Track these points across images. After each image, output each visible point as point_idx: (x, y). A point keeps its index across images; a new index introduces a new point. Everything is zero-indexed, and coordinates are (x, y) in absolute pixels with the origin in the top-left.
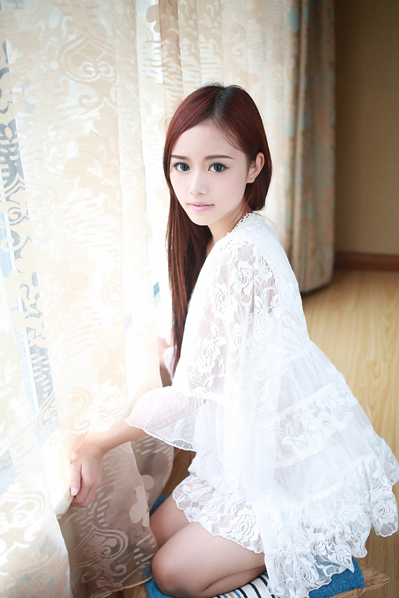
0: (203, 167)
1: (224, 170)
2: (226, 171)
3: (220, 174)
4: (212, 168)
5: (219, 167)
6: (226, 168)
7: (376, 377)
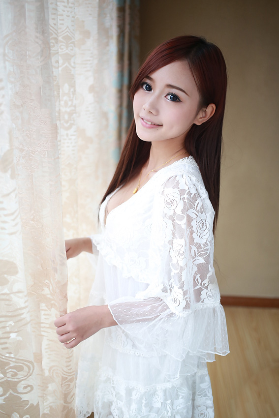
6: (180, 100)
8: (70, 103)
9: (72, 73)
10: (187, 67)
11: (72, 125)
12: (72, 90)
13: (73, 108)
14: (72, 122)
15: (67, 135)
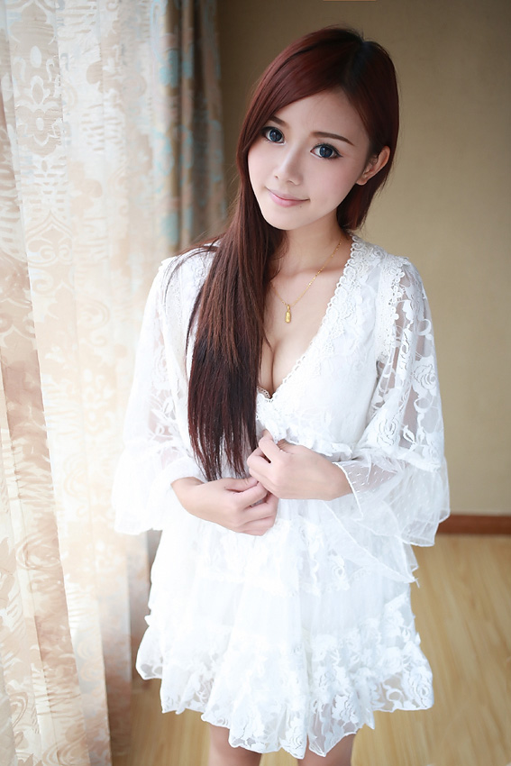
8: (47, 93)
9: (48, 22)
10: (345, 101)
11: (55, 142)
12: (50, 61)
13: (54, 104)
14: (55, 136)
15: (44, 166)
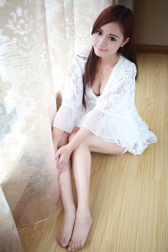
0: (107, 37)
1: (114, 41)
2: (115, 41)
3: (112, 42)
4: (110, 39)
5: (113, 39)
6: (115, 40)
7: (149, 105)
